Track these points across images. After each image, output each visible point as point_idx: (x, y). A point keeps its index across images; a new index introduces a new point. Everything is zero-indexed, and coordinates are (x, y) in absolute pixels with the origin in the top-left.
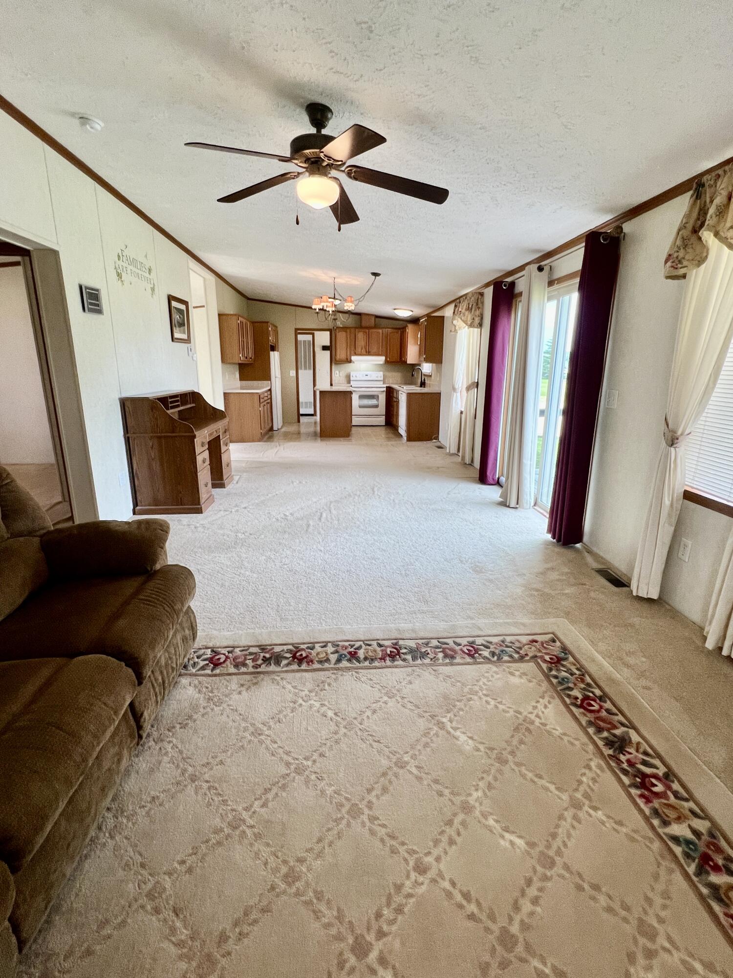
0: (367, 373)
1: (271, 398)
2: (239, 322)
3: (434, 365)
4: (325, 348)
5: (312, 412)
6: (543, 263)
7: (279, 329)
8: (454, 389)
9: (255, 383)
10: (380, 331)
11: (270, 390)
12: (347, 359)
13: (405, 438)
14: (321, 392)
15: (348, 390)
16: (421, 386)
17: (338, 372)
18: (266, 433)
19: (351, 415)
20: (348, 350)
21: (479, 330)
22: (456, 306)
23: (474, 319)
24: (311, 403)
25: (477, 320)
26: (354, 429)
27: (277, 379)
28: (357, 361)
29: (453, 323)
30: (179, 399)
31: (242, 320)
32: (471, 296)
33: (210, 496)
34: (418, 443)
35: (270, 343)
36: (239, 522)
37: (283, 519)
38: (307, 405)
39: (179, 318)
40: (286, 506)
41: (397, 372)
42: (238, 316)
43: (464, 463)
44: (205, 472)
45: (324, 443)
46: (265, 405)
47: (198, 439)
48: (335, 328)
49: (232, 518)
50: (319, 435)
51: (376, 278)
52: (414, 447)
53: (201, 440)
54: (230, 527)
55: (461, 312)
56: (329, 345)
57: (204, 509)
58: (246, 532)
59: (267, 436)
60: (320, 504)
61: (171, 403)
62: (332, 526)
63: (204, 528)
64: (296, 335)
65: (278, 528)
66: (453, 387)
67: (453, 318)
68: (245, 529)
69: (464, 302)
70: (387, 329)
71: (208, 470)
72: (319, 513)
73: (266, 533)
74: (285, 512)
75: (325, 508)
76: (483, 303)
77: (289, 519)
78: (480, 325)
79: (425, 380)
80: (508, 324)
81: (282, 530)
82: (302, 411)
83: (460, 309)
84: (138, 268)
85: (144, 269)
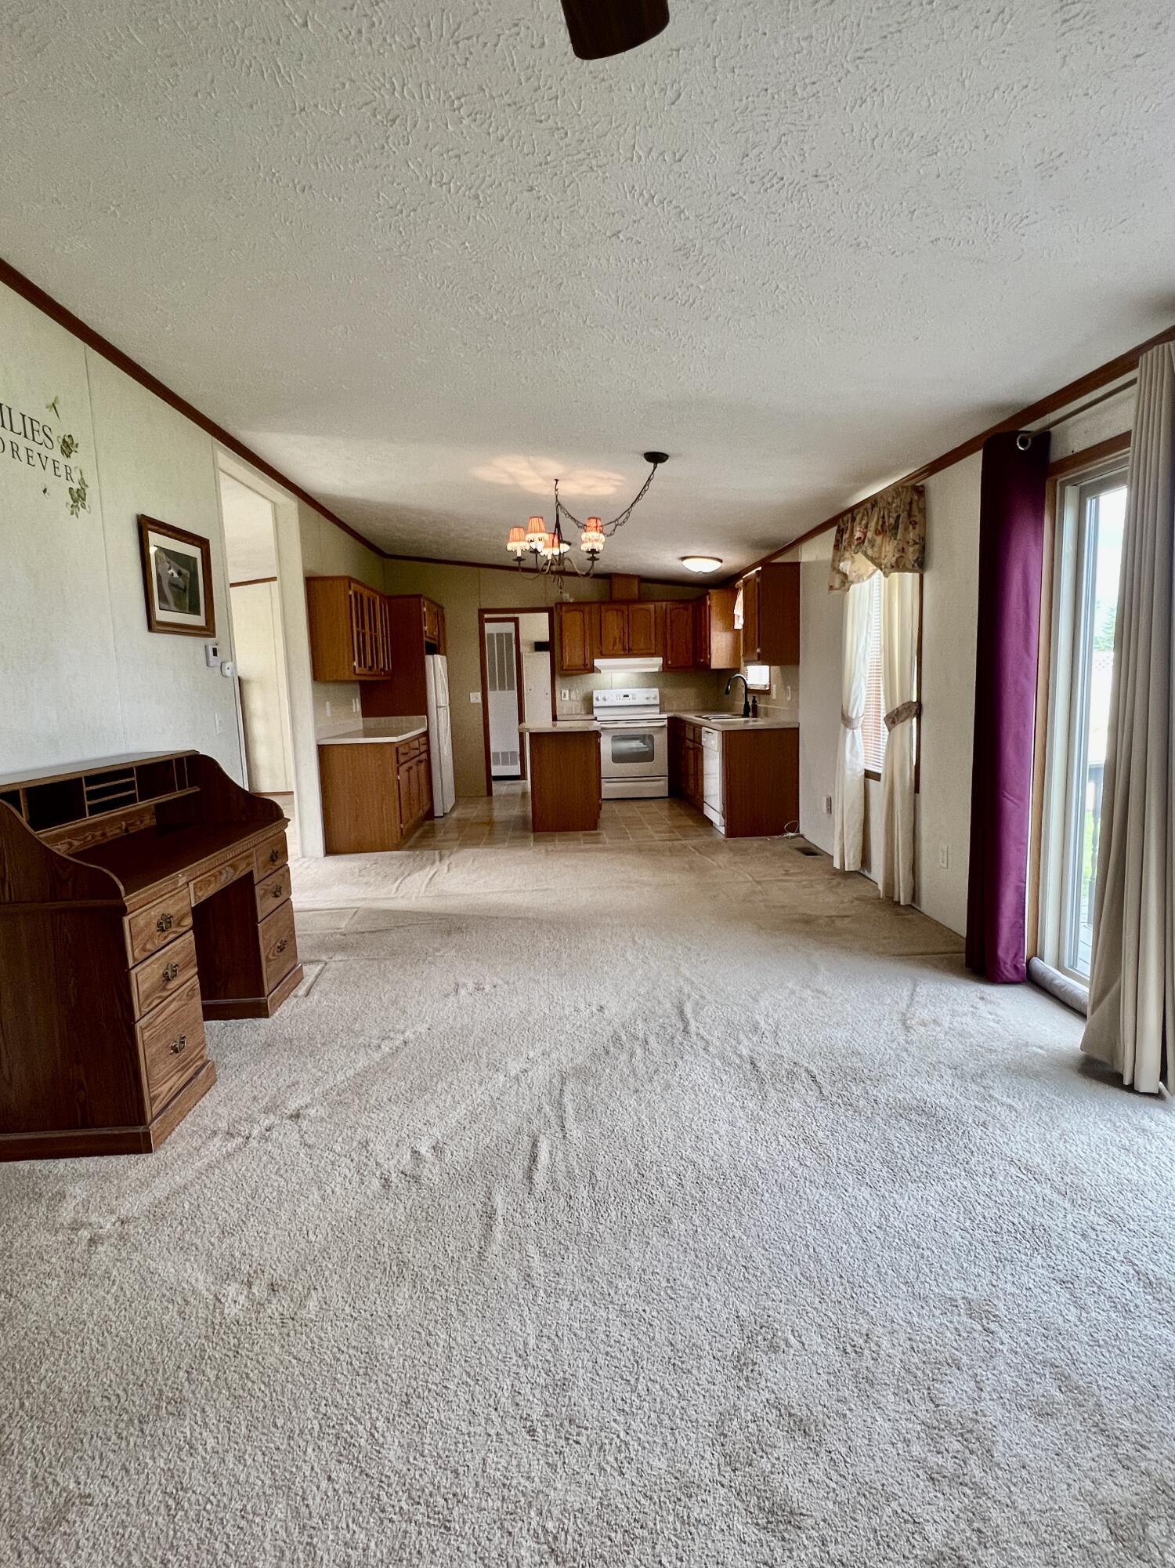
0: (626, 692)
1: (428, 751)
2: (351, 593)
3: (776, 668)
4: (539, 647)
5: (517, 773)
7: (449, 614)
8: (847, 721)
9: (394, 720)
10: (651, 607)
11: (426, 734)
12: (585, 665)
13: (722, 830)
14: (534, 735)
15: (591, 729)
16: (746, 715)
17: (567, 693)
18: (417, 825)
19: (600, 778)
20: (587, 647)
21: (917, 575)
22: (841, 532)
23: (903, 550)
24: (513, 753)
25: (911, 554)
26: (605, 806)
27: (441, 711)
28: (606, 668)
29: (835, 569)
30: (132, 779)
31: (359, 588)
32: (890, 500)
33: (197, 1073)
34: (754, 843)
35: (425, 638)
36: (253, 1202)
37: (408, 1178)
38: (506, 758)
39: (176, 575)
40: (427, 1103)
41: (686, 686)
42: (350, 580)
43: (890, 901)
44: (172, 1007)
45: (542, 848)
46: (410, 768)
47: (141, 913)
48: (561, 604)
49: (237, 1176)
50: (530, 826)
51: (655, 468)
52: (744, 852)
53: (155, 913)
54: (213, 1240)
55: (861, 541)
56: (548, 640)
57: (157, 1134)
58: (259, 1272)
59: (417, 835)
60: (530, 1088)
61: (92, 795)
62: (570, 1220)
63: (121, 1243)
64: (482, 622)
65: (379, 1237)
66: (843, 715)
67: (834, 560)
68: (262, 1249)
69: (866, 518)
70: (664, 603)
71: (185, 997)
72: (526, 1138)
73: (331, 1274)
74: (417, 1135)
75: (547, 1109)
76: (923, 511)
77: (424, 1181)
78: (921, 565)
79: (754, 701)
80: (1036, 544)
81: (393, 1256)
82: (496, 771)
83: (858, 534)
84: (12, 430)
85: (40, 438)
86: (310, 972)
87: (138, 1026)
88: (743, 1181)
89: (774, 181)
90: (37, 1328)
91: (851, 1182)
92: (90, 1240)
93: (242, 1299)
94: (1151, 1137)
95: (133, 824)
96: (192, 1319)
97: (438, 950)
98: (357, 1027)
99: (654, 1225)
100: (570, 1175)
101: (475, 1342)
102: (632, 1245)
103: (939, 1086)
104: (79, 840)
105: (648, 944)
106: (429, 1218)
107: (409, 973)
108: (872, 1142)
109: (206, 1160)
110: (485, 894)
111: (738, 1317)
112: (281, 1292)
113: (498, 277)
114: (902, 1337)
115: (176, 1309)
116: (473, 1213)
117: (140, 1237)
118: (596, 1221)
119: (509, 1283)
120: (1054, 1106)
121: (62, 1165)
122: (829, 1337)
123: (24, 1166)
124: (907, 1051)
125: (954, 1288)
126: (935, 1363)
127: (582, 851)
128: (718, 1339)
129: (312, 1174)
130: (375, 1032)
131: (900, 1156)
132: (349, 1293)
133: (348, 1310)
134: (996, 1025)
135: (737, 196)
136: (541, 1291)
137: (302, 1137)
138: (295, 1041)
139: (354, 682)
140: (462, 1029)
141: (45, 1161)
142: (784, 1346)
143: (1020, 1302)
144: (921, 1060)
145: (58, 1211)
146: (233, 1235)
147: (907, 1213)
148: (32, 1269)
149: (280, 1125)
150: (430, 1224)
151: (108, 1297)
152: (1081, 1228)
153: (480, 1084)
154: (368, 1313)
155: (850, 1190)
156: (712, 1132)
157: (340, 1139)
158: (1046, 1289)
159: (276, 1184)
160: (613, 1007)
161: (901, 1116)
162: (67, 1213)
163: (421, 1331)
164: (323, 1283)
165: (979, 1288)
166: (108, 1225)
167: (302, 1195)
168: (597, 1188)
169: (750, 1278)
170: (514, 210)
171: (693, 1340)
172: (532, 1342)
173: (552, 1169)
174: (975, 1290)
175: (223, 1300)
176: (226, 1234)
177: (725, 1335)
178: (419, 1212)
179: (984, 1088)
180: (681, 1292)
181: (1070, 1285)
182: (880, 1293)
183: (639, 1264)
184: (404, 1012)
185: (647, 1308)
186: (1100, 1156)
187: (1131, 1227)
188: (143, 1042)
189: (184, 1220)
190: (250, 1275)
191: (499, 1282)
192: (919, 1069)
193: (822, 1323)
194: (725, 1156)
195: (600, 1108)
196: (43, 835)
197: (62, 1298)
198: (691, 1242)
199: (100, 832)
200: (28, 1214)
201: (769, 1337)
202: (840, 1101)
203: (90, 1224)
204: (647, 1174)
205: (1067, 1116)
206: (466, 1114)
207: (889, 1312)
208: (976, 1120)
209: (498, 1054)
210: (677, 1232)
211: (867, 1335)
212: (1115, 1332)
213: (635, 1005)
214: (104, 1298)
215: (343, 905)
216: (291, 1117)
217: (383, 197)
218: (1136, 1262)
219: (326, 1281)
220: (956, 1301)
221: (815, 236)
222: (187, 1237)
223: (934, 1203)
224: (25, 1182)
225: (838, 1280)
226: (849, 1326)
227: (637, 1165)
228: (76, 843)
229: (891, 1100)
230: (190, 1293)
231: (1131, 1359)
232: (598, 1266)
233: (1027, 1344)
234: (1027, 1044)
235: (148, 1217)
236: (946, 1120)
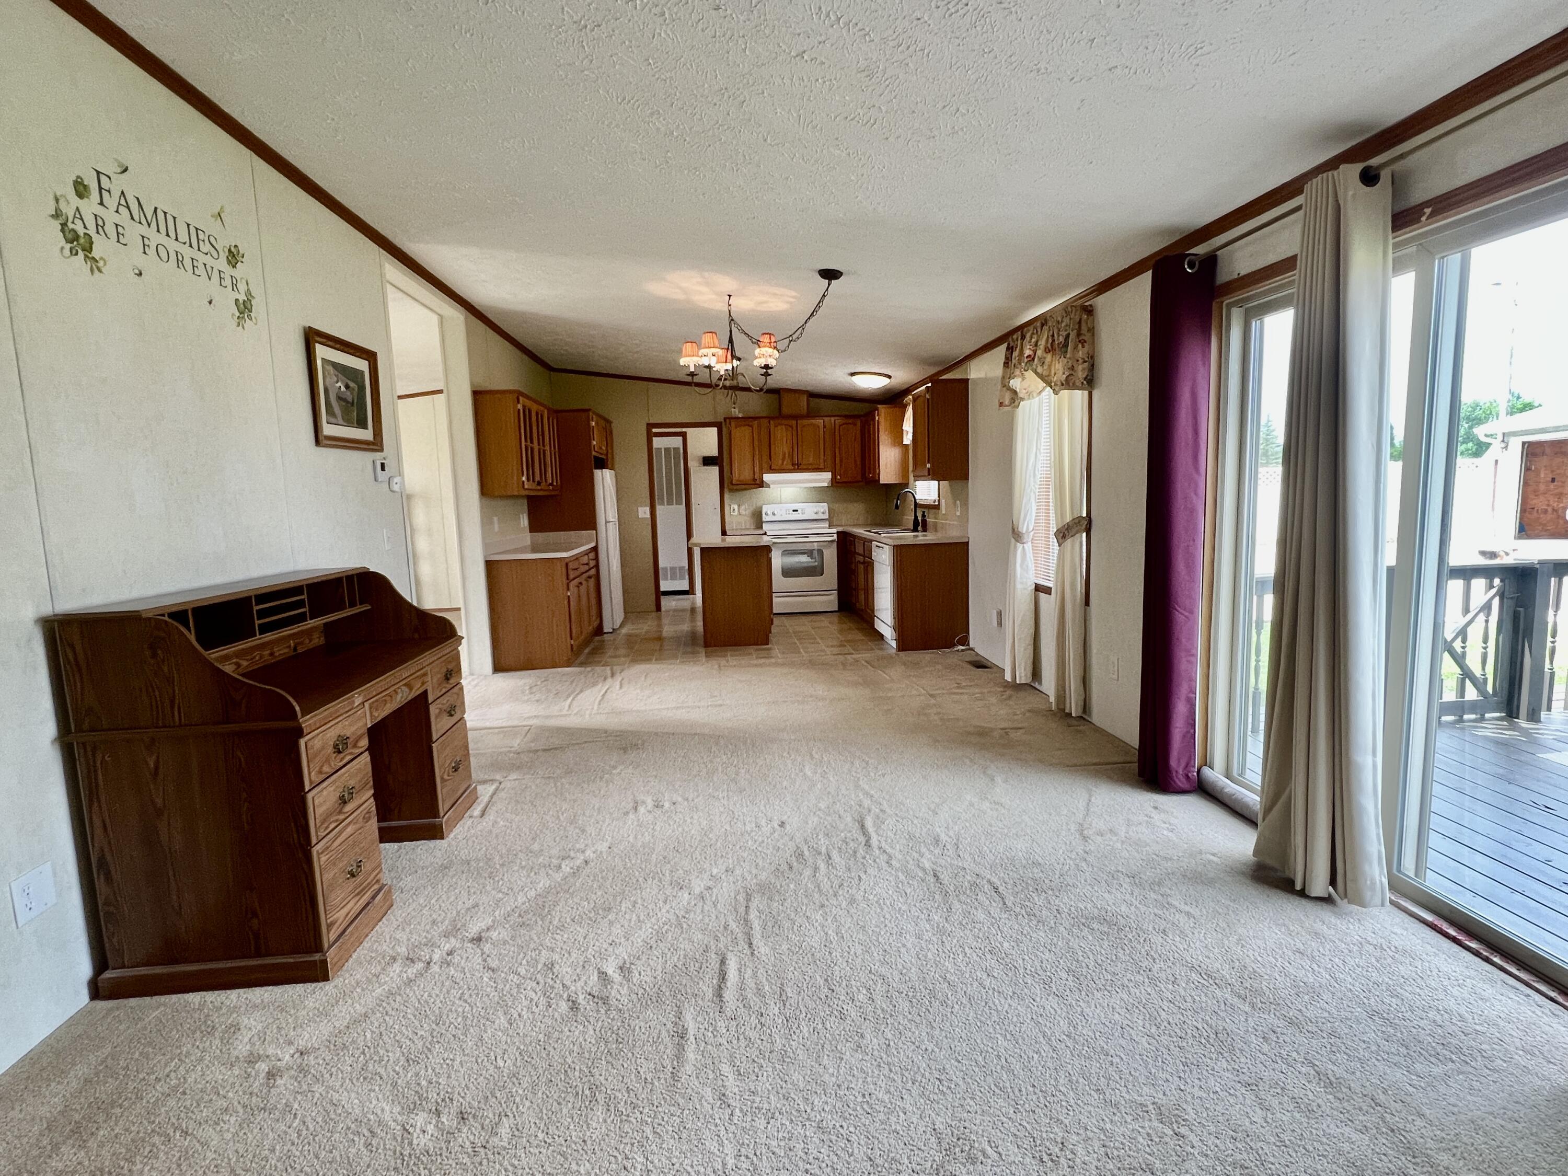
0: (795, 506)
1: (597, 566)
2: (520, 406)
3: (944, 483)
4: (708, 461)
5: (686, 588)
6: (1375, 161)
7: (615, 426)
8: (1017, 536)
9: (563, 535)
10: (820, 422)
11: (595, 549)
12: (755, 480)
13: (894, 644)
14: (703, 550)
15: (761, 544)
16: (915, 529)
17: (736, 507)
18: (587, 643)
19: (771, 592)
20: (757, 462)
21: (1086, 393)
22: (1010, 349)
23: (1072, 368)
24: (681, 568)
25: (1081, 372)
26: (776, 621)
27: (610, 526)
28: (774, 483)
29: (1005, 386)
30: (302, 597)
31: (528, 403)
32: (1060, 319)
33: (374, 898)
34: (926, 656)
35: (594, 453)
36: (437, 1029)
37: (596, 1000)
38: (674, 573)
39: (343, 389)
40: (611, 923)
41: (856, 502)
42: (518, 394)
43: (1062, 714)
44: (349, 830)
45: (714, 663)
46: (581, 583)
47: (318, 734)
48: (729, 419)
49: (419, 1002)
50: (702, 642)
51: (829, 285)
52: (916, 665)
53: (332, 734)
54: (397, 1068)
55: (1031, 359)
56: (717, 455)
57: (334, 961)
58: (447, 1100)
59: (587, 651)
60: (715, 906)
61: (262, 614)
62: (762, 1037)
63: (301, 1075)
64: (650, 437)
65: (569, 1060)
66: (1013, 530)
67: (1003, 377)
68: (449, 1077)
69: (1035, 336)
70: (833, 419)
71: (361, 820)
72: (713, 956)
73: (522, 1100)
74: (603, 955)
75: (733, 925)
76: (1092, 330)
77: (613, 1002)
78: (1090, 382)
79: (924, 516)
80: (1204, 364)
81: (585, 1079)
82: (665, 586)
83: (1027, 352)
84: (176, 239)
85: (206, 247)
86: (484, 792)
87: (314, 851)
88: (933, 994)
89: (960, 6)
90: (216, 1166)
91: (1039, 992)
92: (268, 1073)
93: (430, 1129)
94: (1323, 940)
95: (302, 643)
96: (380, 1151)
97: (615, 767)
98: (536, 847)
99: (847, 1041)
100: (759, 991)
101: (673, 1165)
102: (825, 1061)
103: (1119, 895)
104: (247, 660)
105: (826, 759)
106: (620, 1040)
107: (587, 791)
108: (1057, 951)
109: (386, 987)
110: (659, 710)
111: (934, 1130)
112: (471, 1120)
113: (680, 93)
114: (1097, 1144)
115: (362, 1141)
116: (664, 1034)
117: (321, 1068)
118: (788, 1037)
119: (705, 1104)
120: (1231, 912)
121: (234, 996)
122: (1025, 1146)
123: (194, 998)
124: (1085, 860)
125: (1144, 1093)
126: (1130, 1169)
127: (756, 665)
128: (916, 1152)
129: (496, 999)
130: (554, 852)
131: (1084, 965)
132: (541, 1119)
133: (541, 1136)
134: (1170, 834)
135: (922, 21)
136: (737, 1110)
137: (485, 960)
138: (473, 863)
139: (522, 497)
140: (644, 846)
141: (217, 992)
142: (981, 1157)
143: (1208, 1106)
144: (1100, 869)
145: (232, 1044)
146: (418, 1063)
147: (1094, 1021)
148: (208, 1104)
149: (462, 948)
150: (621, 1046)
151: (290, 1131)
152: (1262, 1031)
153: (665, 902)
154: (562, 1140)
155: (1038, 999)
156: (900, 945)
157: (524, 962)
158: (1232, 1091)
159: (460, 1010)
160: (794, 823)
161: (1083, 924)
162: (242, 1047)
163: (618, 1155)
164: (514, 1109)
165: (1168, 1092)
166: (286, 1056)
167: (488, 1019)
168: (788, 1004)
169: (945, 1090)
170: (699, 28)
171: (891, 1155)
172: (731, 1162)
173: (742, 987)
174: (1164, 1094)
175: (411, 1130)
176: (411, 1062)
177: (923, 1148)
178: (609, 1034)
179: (1162, 895)
180: (877, 1107)
181: (1254, 1087)
182: (1072, 1101)
183: (834, 1079)
184: (583, 831)
185: (844, 1124)
186: (1277, 960)
187: (1310, 1029)
188: (320, 866)
189: (367, 1050)
190: (437, 1103)
191: (694, 1102)
192: (1099, 879)
193: (1018, 1133)
194: (914, 969)
195: (787, 924)
196: (213, 655)
197: (241, 1134)
198: (885, 1056)
199: (268, 652)
200: (201, 1047)
201: (967, 1149)
202: (1023, 912)
203: (268, 1057)
204: (837, 989)
205: (1243, 921)
206: (652, 933)
207: (1083, 1120)
208: (1157, 927)
209: (681, 871)
210: (870, 1047)
211: (1062, 1143)
212: (1300, 1132)
213: (816, 819)
214: (286, 1133)
215: (516, 723)
216: (472, 940)
217: (568, 12)
218: (1317, 1063)
219: (517, 1108)
220: (1146, 1106)
221: (997, 61)
222: (371, 1067)
223: (1119, 1011)
224: (196, 1016)
225: (1031, 1089)
226: (1044, 1135)
227: (826, 980)
228: (245, 663)
229: (1073, 909)
230: (377, 1124)
231: (1317, 1158)
232: (793, 1084)
233: (1217, 1146)
234: (1201, 852)
235: (328, 1047)
236: (1127, 929)
